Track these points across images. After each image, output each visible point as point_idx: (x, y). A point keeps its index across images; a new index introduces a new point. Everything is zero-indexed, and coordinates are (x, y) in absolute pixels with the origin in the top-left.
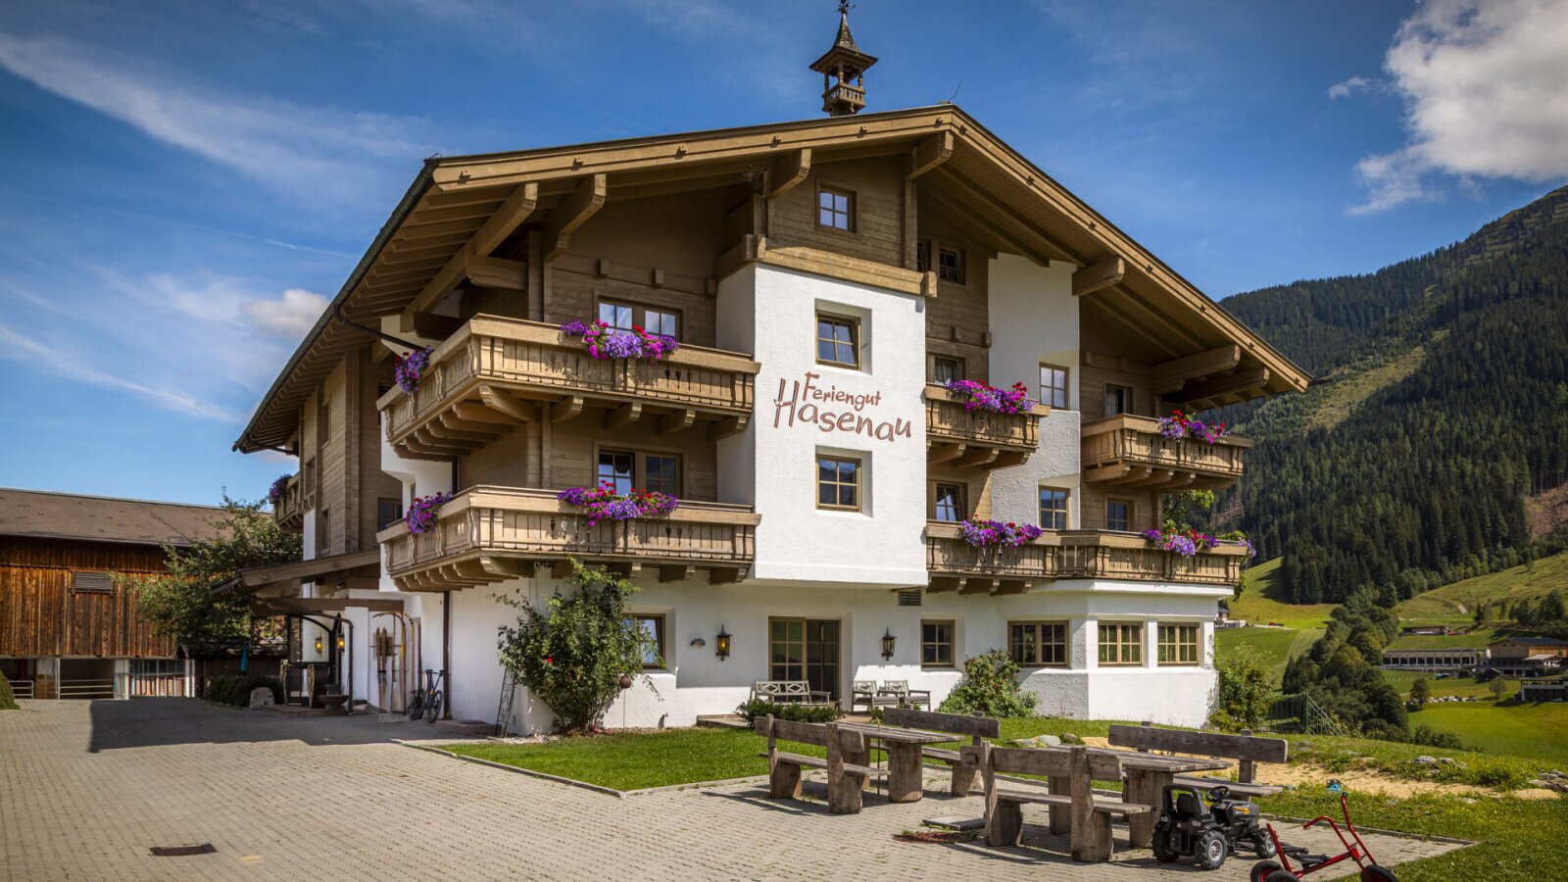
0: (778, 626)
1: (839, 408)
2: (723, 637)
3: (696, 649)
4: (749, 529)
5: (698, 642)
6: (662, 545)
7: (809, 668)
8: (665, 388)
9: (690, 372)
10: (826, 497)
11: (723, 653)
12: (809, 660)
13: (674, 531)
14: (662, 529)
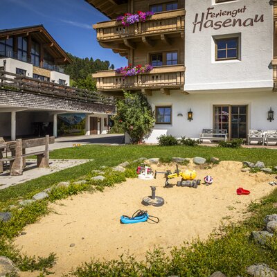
0: (217, 109)
1: (223, 18)
2: (190, 113)
3: (180, 117)
4: (181, 73)
5: (180, 115)
6: (151, 83)
7: (232, 124)
8: (152, 30)
9: (160, 22)
10: (220, 56)
11: (190, 119)
12: (232, 122)
13: (155, 78)
14: (151, 77)
